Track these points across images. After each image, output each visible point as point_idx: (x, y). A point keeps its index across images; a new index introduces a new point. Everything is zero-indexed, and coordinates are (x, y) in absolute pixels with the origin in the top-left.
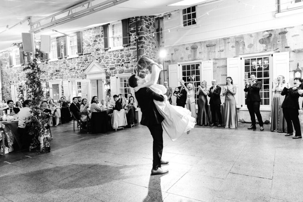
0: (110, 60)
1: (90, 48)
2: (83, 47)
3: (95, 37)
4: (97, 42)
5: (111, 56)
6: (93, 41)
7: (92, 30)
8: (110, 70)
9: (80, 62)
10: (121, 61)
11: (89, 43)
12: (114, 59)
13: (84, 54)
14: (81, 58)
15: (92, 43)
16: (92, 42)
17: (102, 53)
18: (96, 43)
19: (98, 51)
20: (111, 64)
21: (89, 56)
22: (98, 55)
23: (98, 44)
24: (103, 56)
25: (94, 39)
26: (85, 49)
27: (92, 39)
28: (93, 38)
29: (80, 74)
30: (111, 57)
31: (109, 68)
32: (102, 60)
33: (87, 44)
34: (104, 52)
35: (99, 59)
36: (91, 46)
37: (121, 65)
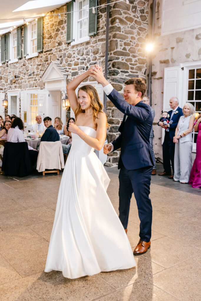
0: (73, 59)
1: (52, 42)
2: (44, 40)
3: (57, 23)
4: (60, 32)
5: (74, 53)
6: (55, 30)
7: (55, 12)
8: (72, 76)
9: (40, 63)
10: (86, 60)
11: (51, 34)
12: (78, 58)
13: (44, 51)
14: (41, 57)
15: (54, 34)
16: (54, 32)
17: (64, 48)
18: (58, 33)
19: (60, 46)
20: (73, 67)
21: (49, 54)
22: (59, 52)
23: (60, 35)
24: (65, 54)
25: (57, 27)
26: (46, 44)
27: (54, 28)
28: (56, 25)
29: (39, 82)
30: (75, 55)
31: (70, 72)
32: (64, 59)
33: (48, 36)
34: (66, 47)
35: (60, 59)
36: (53, 39)
37: (85, 67)
